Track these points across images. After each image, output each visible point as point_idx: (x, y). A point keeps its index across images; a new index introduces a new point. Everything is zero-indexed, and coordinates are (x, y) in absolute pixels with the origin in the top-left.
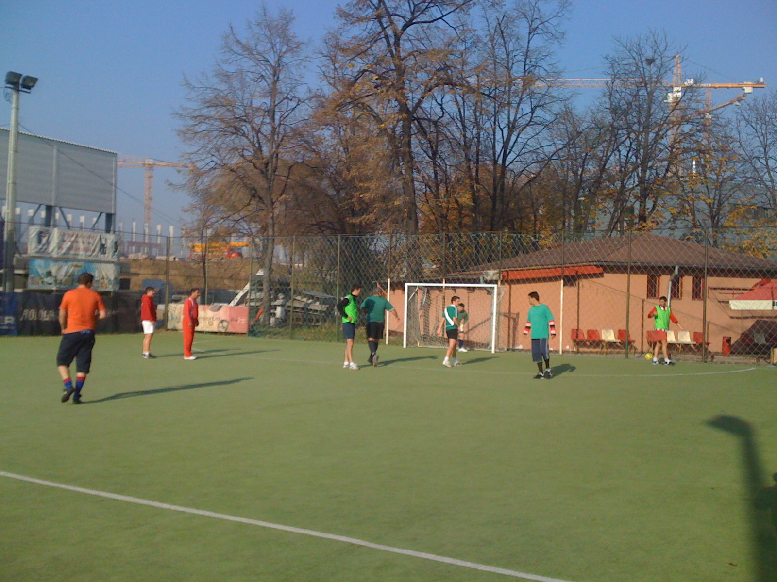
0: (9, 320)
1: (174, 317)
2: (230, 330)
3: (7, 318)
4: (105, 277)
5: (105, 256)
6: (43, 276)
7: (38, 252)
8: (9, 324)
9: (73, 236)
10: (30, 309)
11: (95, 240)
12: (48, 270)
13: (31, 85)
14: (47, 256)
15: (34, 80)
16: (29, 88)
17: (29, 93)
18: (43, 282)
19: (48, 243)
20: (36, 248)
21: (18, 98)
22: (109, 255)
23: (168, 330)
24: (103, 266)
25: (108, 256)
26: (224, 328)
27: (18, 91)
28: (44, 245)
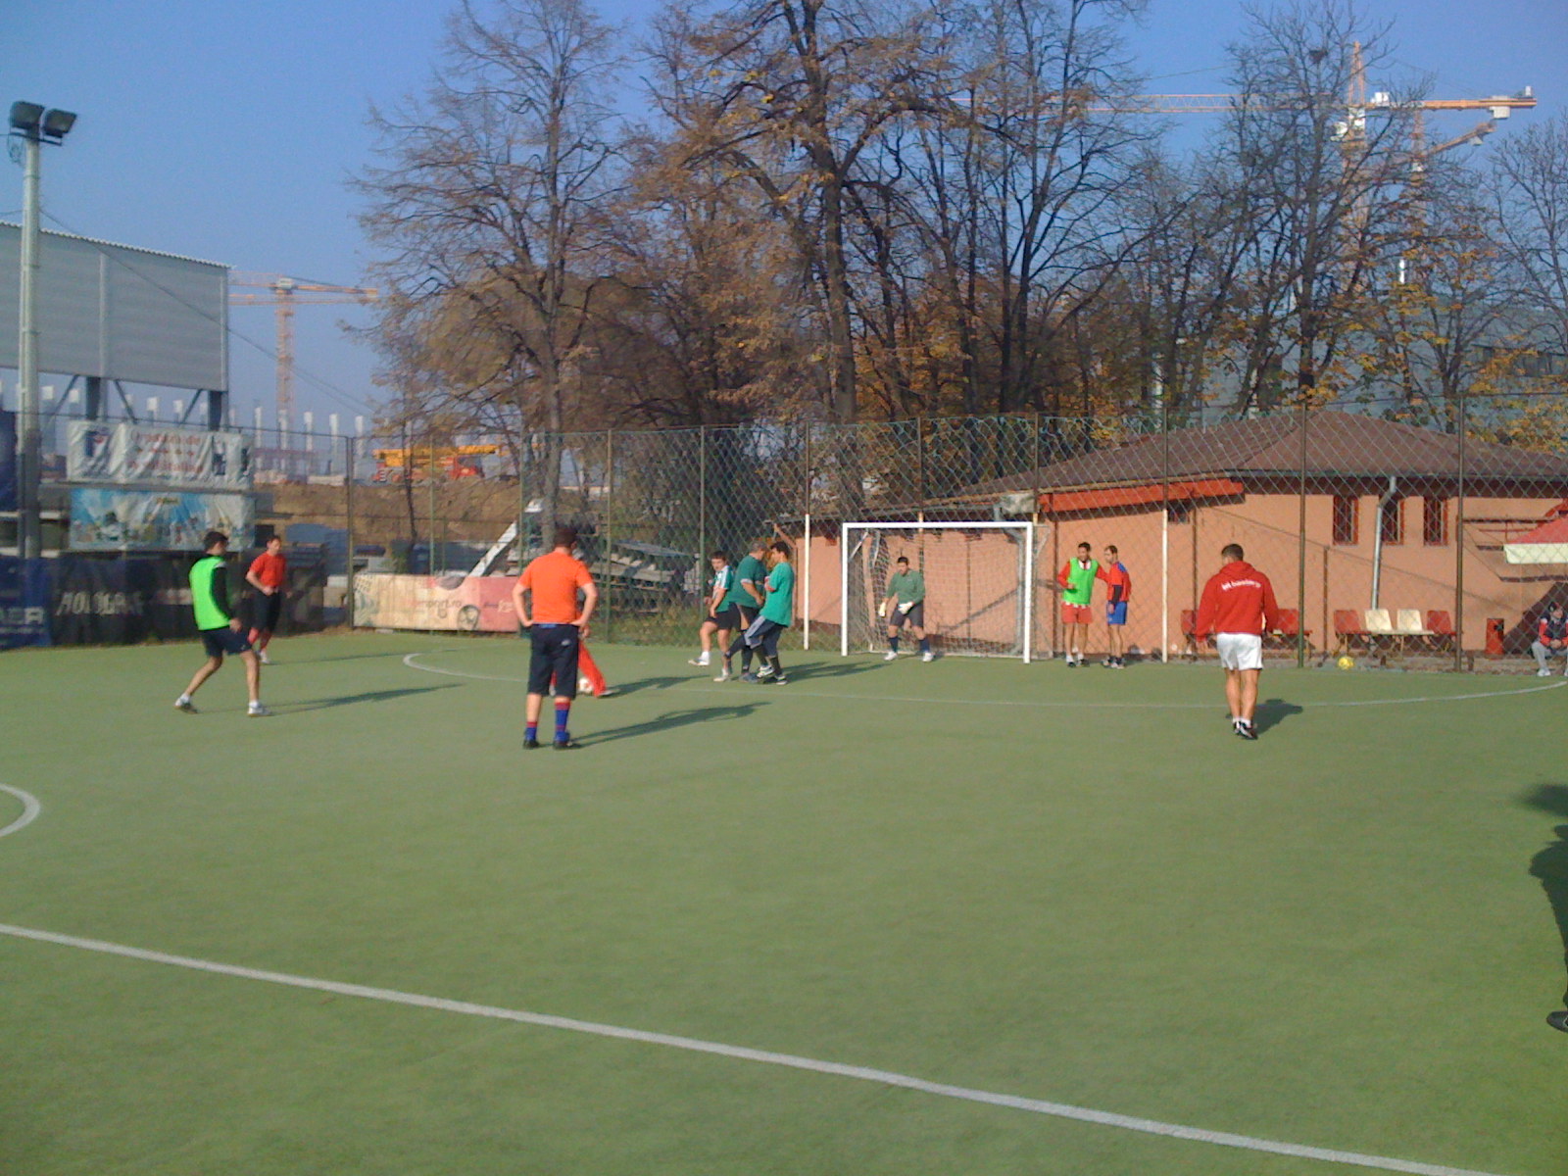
0: (34, 614)
1: (367, 600)
2: (483, 626)
3: (29, 611)
4: (225, 522)
5: (223, 479)
6: (98, 523)
7: (86, 474)
8: (34, 624)
9: (157, 438)
10: (77, 590)
11: (202, 446)
12: (109, 510)
13: (63, 127)
14: (107, 481)
15: (69, 119)
16: (59, 134)
17: (60, 145)
18: (99, 536)
19: (107, 454)
20: (82, 465)
21: (36, 156)
22: (231, 478)
23: (355, 628)
24: (220, 499)
25: (229, 480)
26: (469, 621)
27: (36, 141)
28: (99, 459)
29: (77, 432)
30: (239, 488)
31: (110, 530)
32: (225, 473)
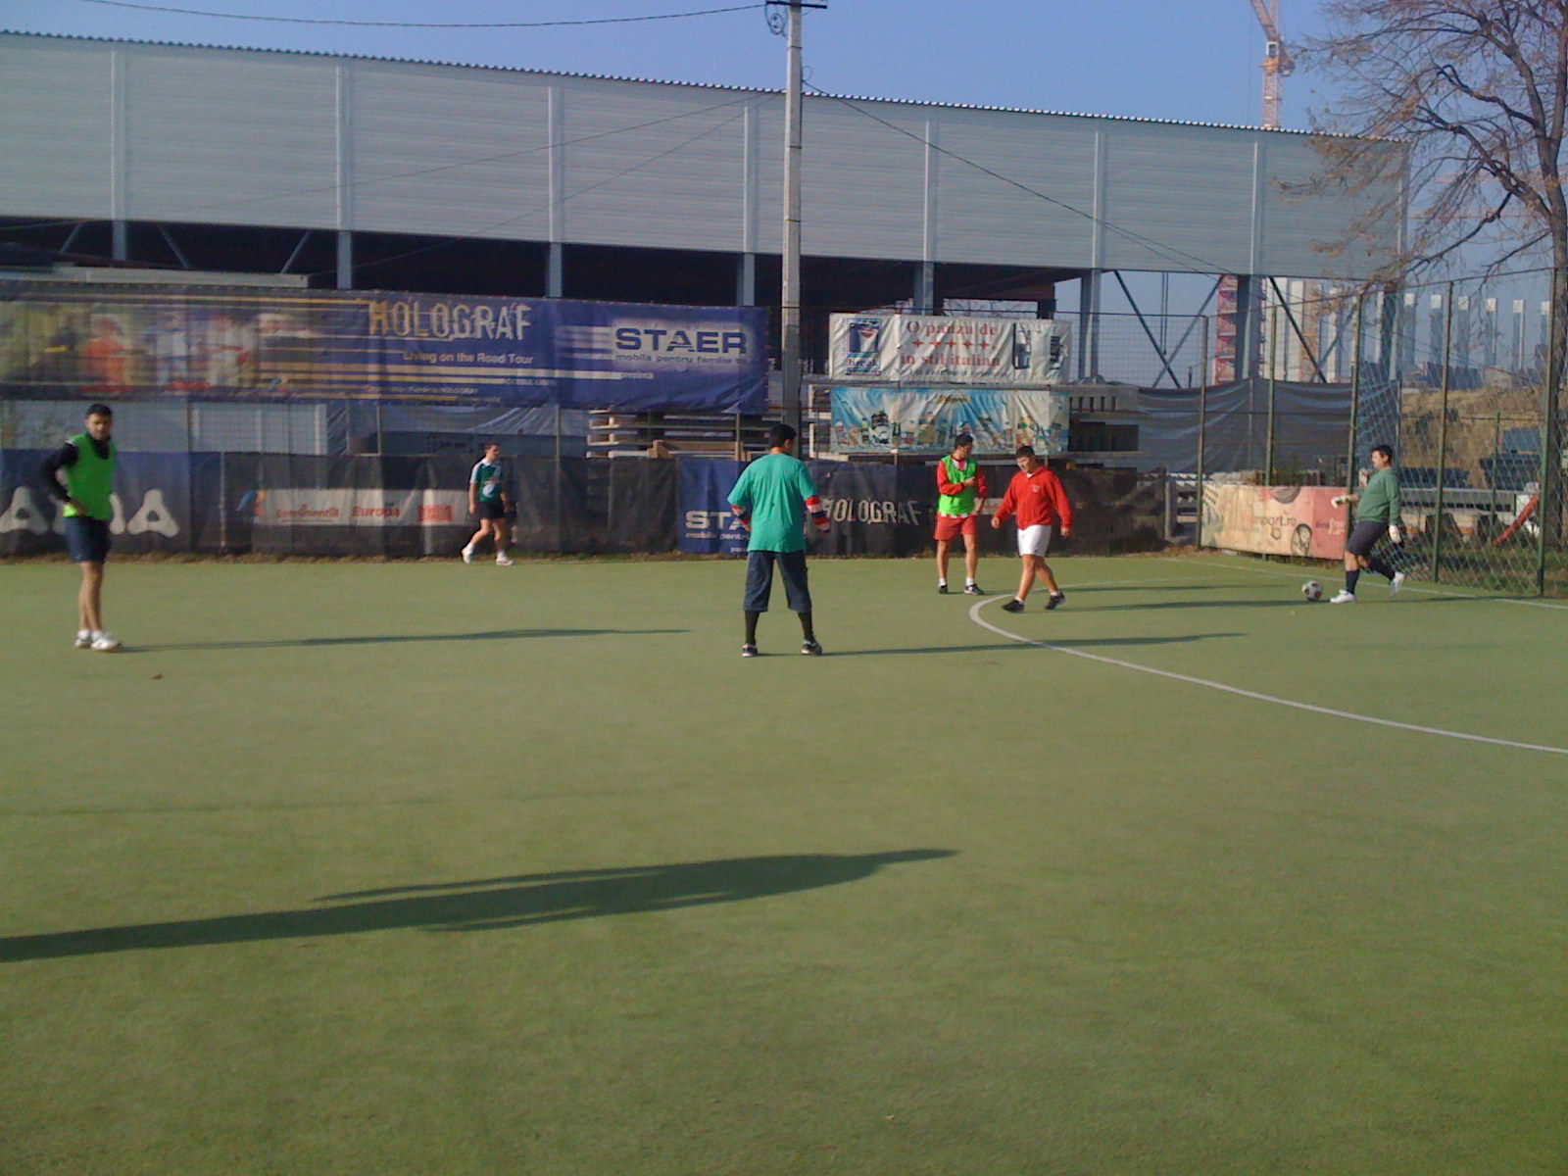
2: (1315, 552)
4: (1028, 422)
5: (1025, 375)
6: (865, 424)
7: (851, 372)
9: (941, 328)
11: (1000, 337)
12: (876, 411)
14: (876, 379)
18: (866, 438)
19: (877, 347)
20: (848, 360)
22: (1038, 371)
24: (1023, 395)
25: (1034, 374)
26: (1302, 544)
27: (798, 7)
28: (867, 355)
29: (841, 327)
30: (1047, 382)
31: (879, 432)
32: (1027, 367)
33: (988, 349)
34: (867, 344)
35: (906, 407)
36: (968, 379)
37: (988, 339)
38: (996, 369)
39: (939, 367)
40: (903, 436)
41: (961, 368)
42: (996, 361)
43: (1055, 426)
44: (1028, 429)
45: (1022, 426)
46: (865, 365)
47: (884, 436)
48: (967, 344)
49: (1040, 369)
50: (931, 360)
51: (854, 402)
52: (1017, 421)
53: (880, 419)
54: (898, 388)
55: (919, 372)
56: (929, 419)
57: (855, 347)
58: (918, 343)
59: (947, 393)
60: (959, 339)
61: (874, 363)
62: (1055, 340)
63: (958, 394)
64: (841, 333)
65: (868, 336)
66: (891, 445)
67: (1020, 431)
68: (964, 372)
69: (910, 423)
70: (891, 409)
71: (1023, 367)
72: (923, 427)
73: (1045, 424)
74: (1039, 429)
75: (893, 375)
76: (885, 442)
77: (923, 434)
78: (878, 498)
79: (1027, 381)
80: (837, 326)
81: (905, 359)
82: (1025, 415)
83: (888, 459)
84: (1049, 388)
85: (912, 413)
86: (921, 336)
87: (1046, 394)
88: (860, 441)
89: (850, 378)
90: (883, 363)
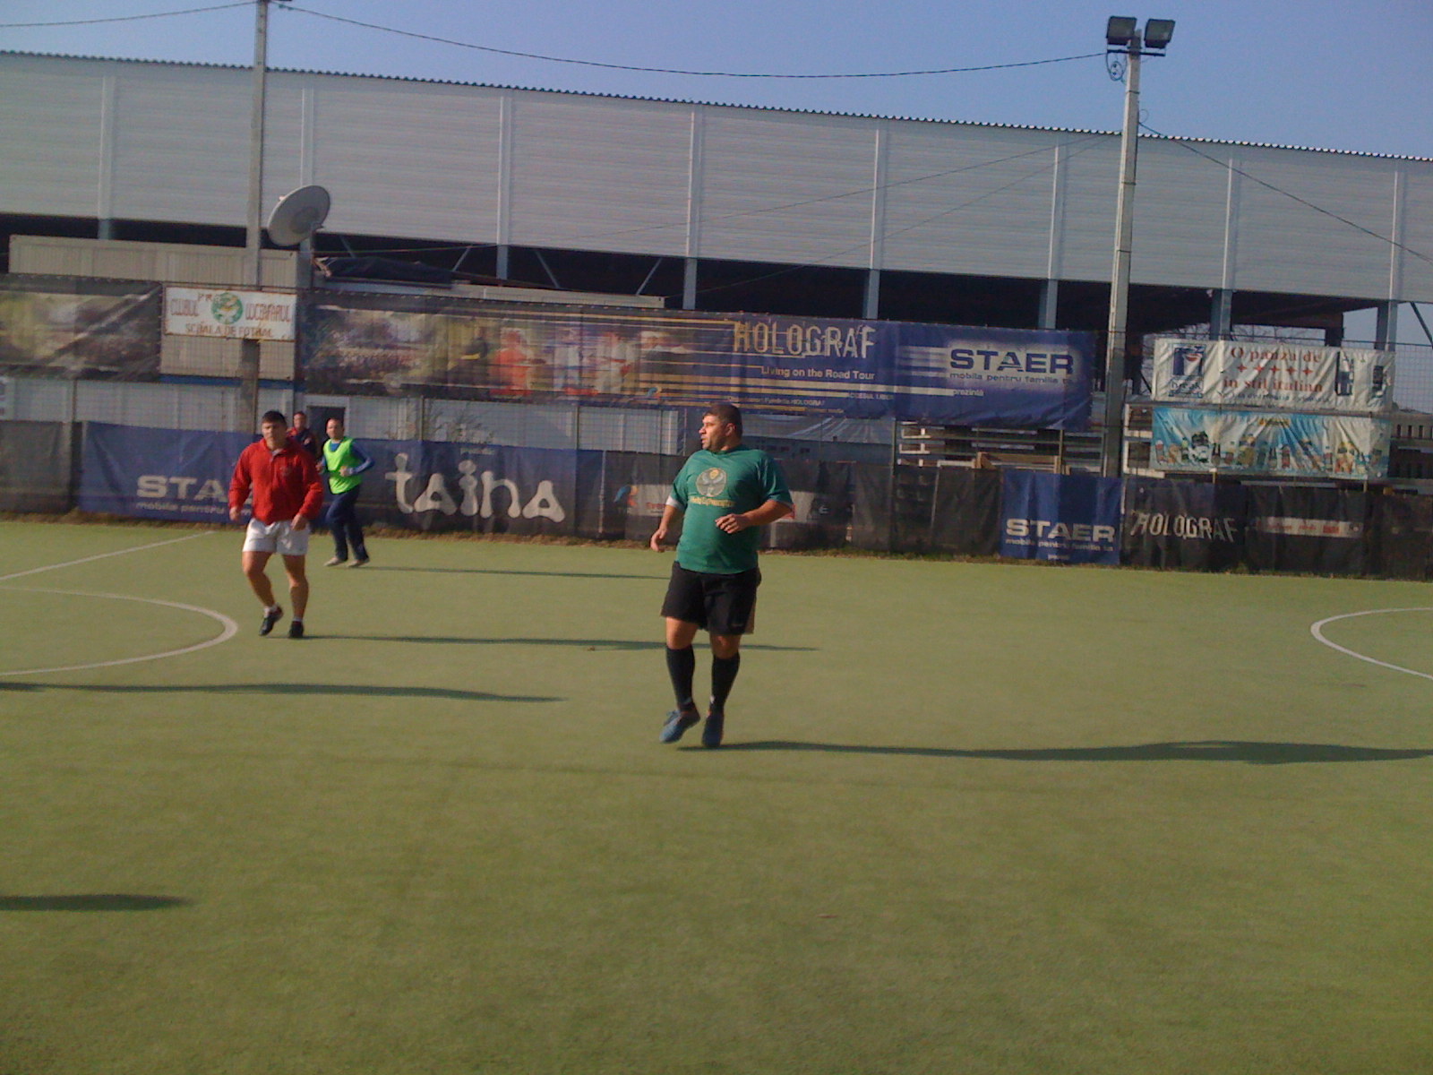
0: (1102, 532)
3: (1097, 528)
4: (1348, 447)
5: (1347, 402)
6: (1185, 444)
7: (1172, 394)
8: (1103, 542)
9: (1264, 354)
10: (1153, 511)
11: (1323, 364)
12: (1197, 431)
13: (1166, 36)
14: (1198, 400)
15: (1169, 25)
16: (1162, 44)
17: (1162, 55)
18: (1185, 457)
19: (1200, 373)
20: (1169, 384)
21: (1135, 70)
22: (1359, 397)
24: (1346, 422)
25: (1356, 401)
27: (1135, 54)
28: (1190, 378)
29: (1167, 350)
30: (1369, 409)
31: (1199, 451)
32: (1350, 393)
33: (1311, 376)
34: (1190, 368)
35: (1227, 428)
36: (1290, 403)
37: (1311, 366)
38: (1319, 395)
39: (1262, 392)
40: (1223, 455)
41: (1284, 393)
42: (1319, 387)
43: (1376, 452)
44: (1348, 454)
45: (1342, 450)
46: (1187, 389)
47: (1204, 456)
48: (1290, 370)
49: (1363, 396)
50: (1255, 384)
51: (1176, 422)
52: (1338, 446)
53: (1201, 439)
54: (1219, 409)
55: (1241, 395)
56: (1250, 441)
57: (1179, 369)
58: (1241, 368)
59: (1268, 417)
60: (1282, 365)
61: (1197, 385)
62: (1379, 369)
63: (1280, 418)
64: (1166, 356)
65: (1192, 360)
66: (1210, 463)
67: (1341, 456)
68: (1286, 396)
69: (1230, 444)
70: (1212, 429)
71: (1345, 393)
72: (1243, 448)
73: (1366, 450)
74: (1360, 455)
75: (1216, 398)
76: (1204, 461)
77: (1243, 454)
78: (1195, 514)
79: (1350, 408)
80: (1162, 350)
81: (1228, 382)
82: (1345, 440)
83: (1207, 477)
84: (1371, 415)
85: (1232, 435)
86: (1245, 361)
87: (1368, 421)
88: (1179, 459)
89: (1173, 399)
90: (1207, 385)
